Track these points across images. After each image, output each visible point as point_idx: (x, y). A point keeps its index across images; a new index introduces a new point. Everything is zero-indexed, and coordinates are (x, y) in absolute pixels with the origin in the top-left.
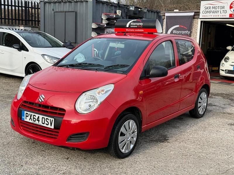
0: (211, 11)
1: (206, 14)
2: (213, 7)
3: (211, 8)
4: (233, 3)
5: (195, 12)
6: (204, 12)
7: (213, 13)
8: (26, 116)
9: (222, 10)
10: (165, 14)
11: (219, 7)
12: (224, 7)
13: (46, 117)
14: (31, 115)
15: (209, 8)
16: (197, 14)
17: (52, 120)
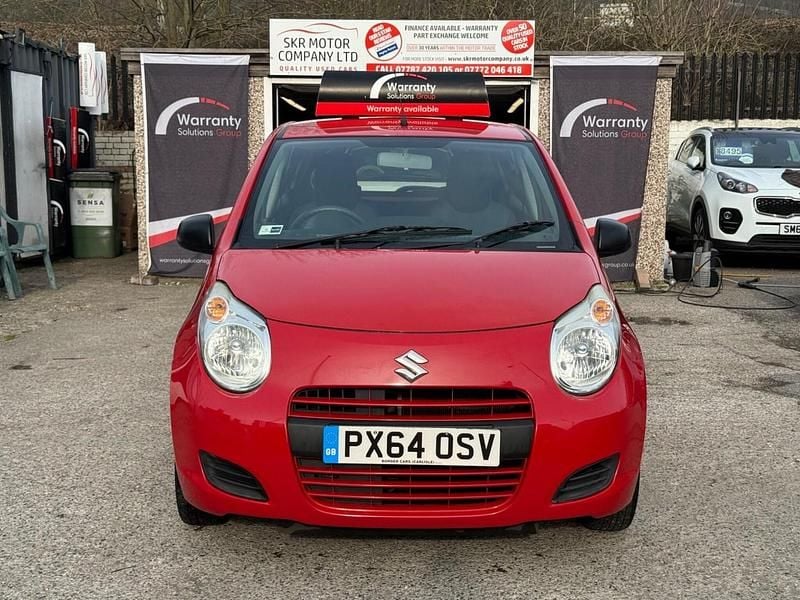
0: (307, 54)
1: (292, 63)
2: (313, 40)
3: (307, 43)
4: (375, 30)
5: (253, 56)
6: (283, 56)
7: (314, 60)
8: (348, 444)
9: (341, 50)
10: (139, 56)
11: (333, 42)
12: (346, 42)
13: (455, 432)
14: (375, 436)
15: (298, 41)
16: (261, 61)
17: (492, 437)
